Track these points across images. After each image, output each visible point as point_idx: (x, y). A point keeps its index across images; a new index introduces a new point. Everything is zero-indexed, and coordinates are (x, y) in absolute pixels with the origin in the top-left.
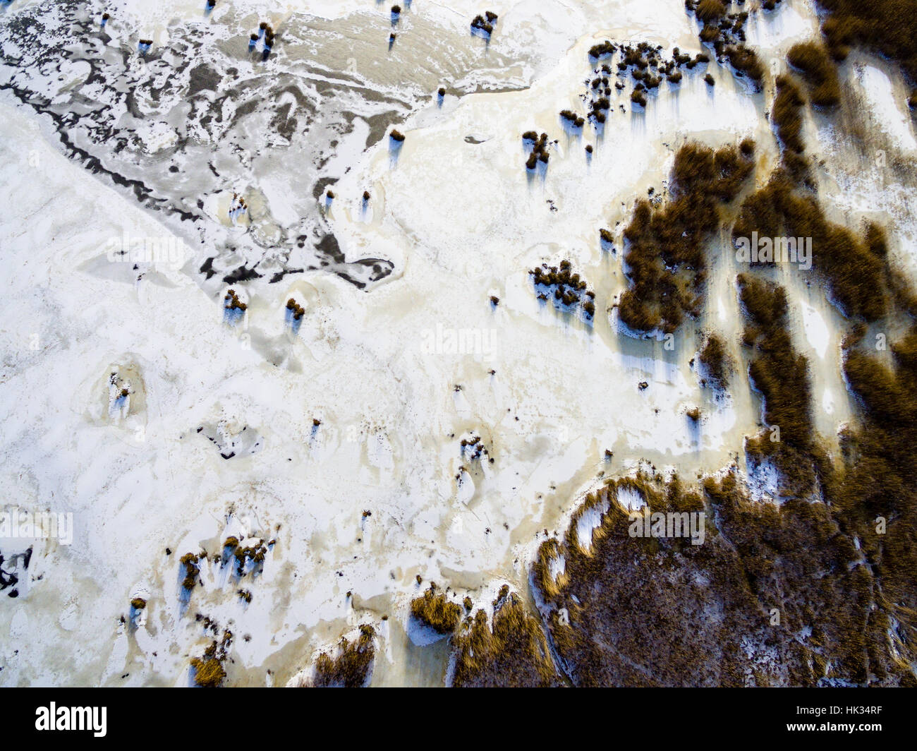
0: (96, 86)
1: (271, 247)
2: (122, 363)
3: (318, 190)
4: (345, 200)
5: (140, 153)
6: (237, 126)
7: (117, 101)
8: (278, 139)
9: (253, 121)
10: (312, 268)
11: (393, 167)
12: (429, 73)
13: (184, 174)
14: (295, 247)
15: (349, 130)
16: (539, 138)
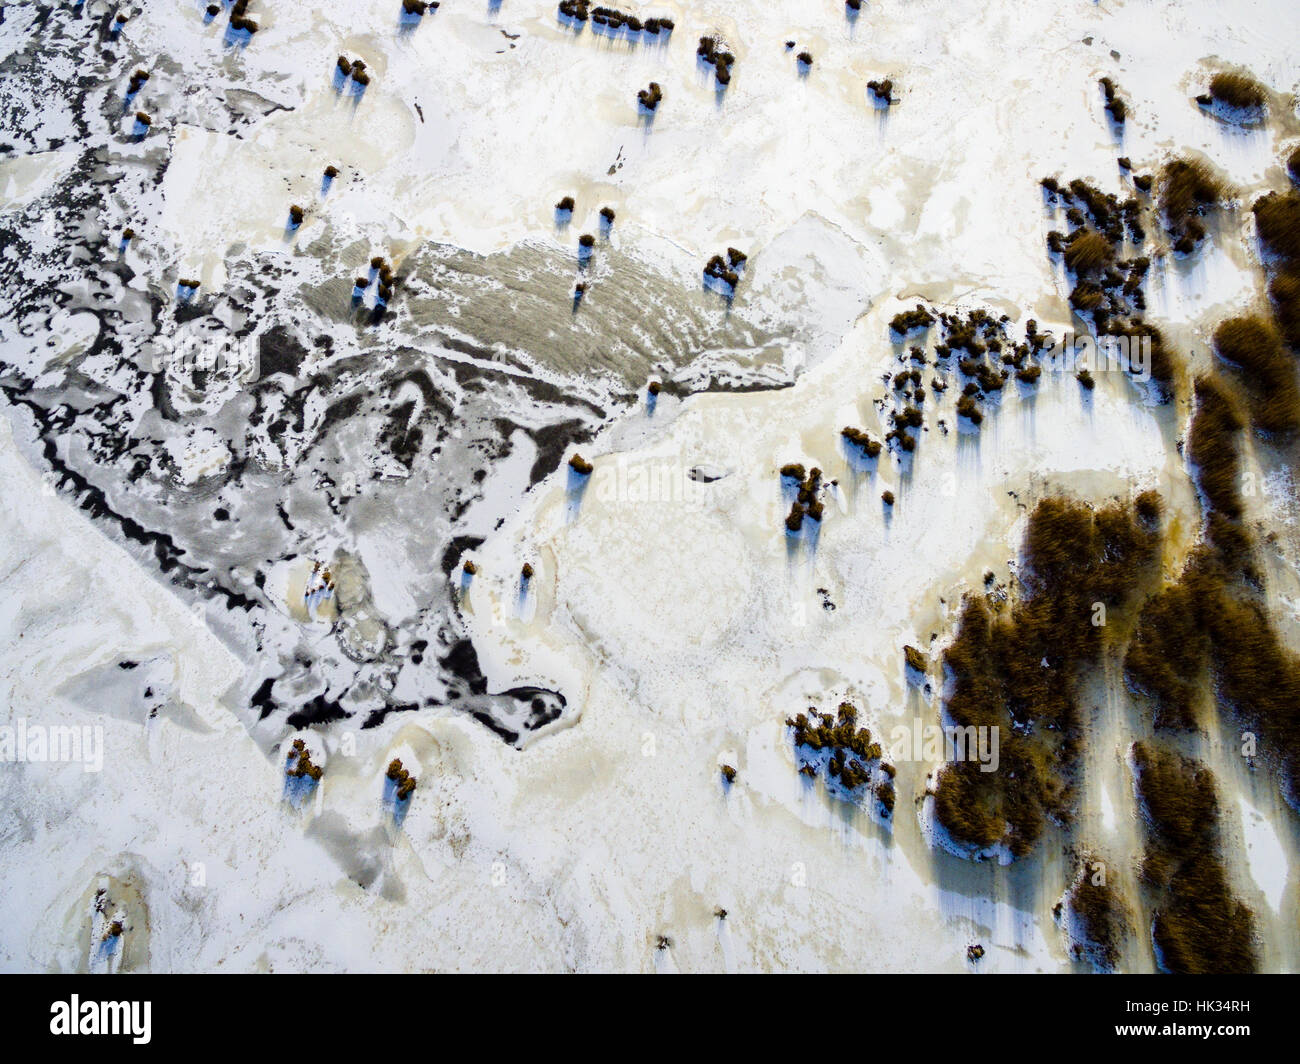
0: (106, 358)
1: (369, 661)
2: (116, 872)
3: (450, 559)
4: (492, 578)
5: (169, 483)
6: (327, 441)
7: (138, 388)
8: (390, 466)
9: (352, 431)
10: (432, 702)
11: (571, 519)
12: (636, 354)
13: (237, 525)
14: (408, 662)
15: (504, 452)
16: (808, 475)
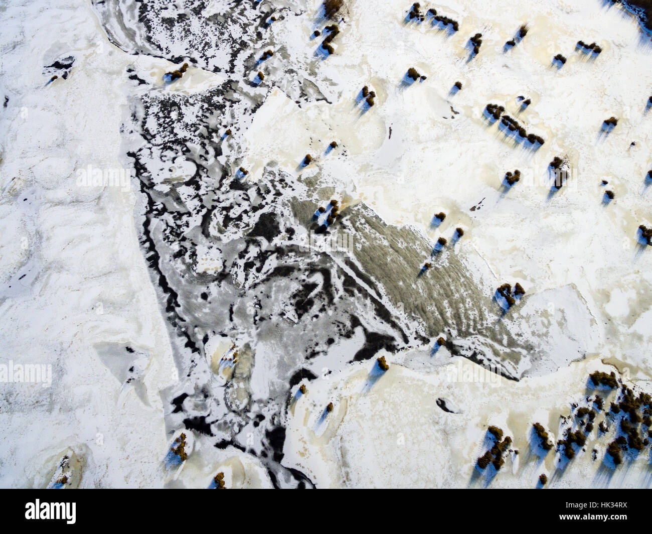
0: (191, 190)
1: (234, 411)
2: (77, 451)
3: (295, 380)
4: (311, 401)
5: (190, 267)
6: (268, 284)
7: (198, 212)
8: (291, 313)
9: (282, 285)
10: (253, 452)
11: (365, 391)
12: (439, 317)
13: (208, 305)
14: (251, 423)
15: (348, 335)
16: (503, 439)
